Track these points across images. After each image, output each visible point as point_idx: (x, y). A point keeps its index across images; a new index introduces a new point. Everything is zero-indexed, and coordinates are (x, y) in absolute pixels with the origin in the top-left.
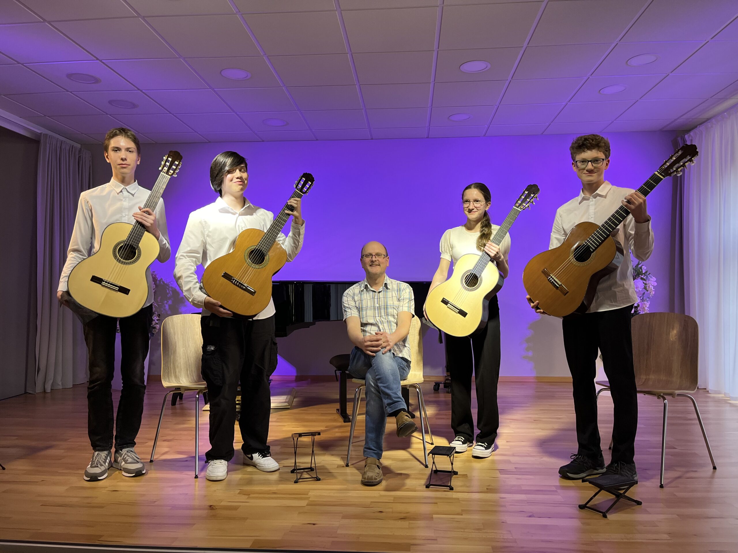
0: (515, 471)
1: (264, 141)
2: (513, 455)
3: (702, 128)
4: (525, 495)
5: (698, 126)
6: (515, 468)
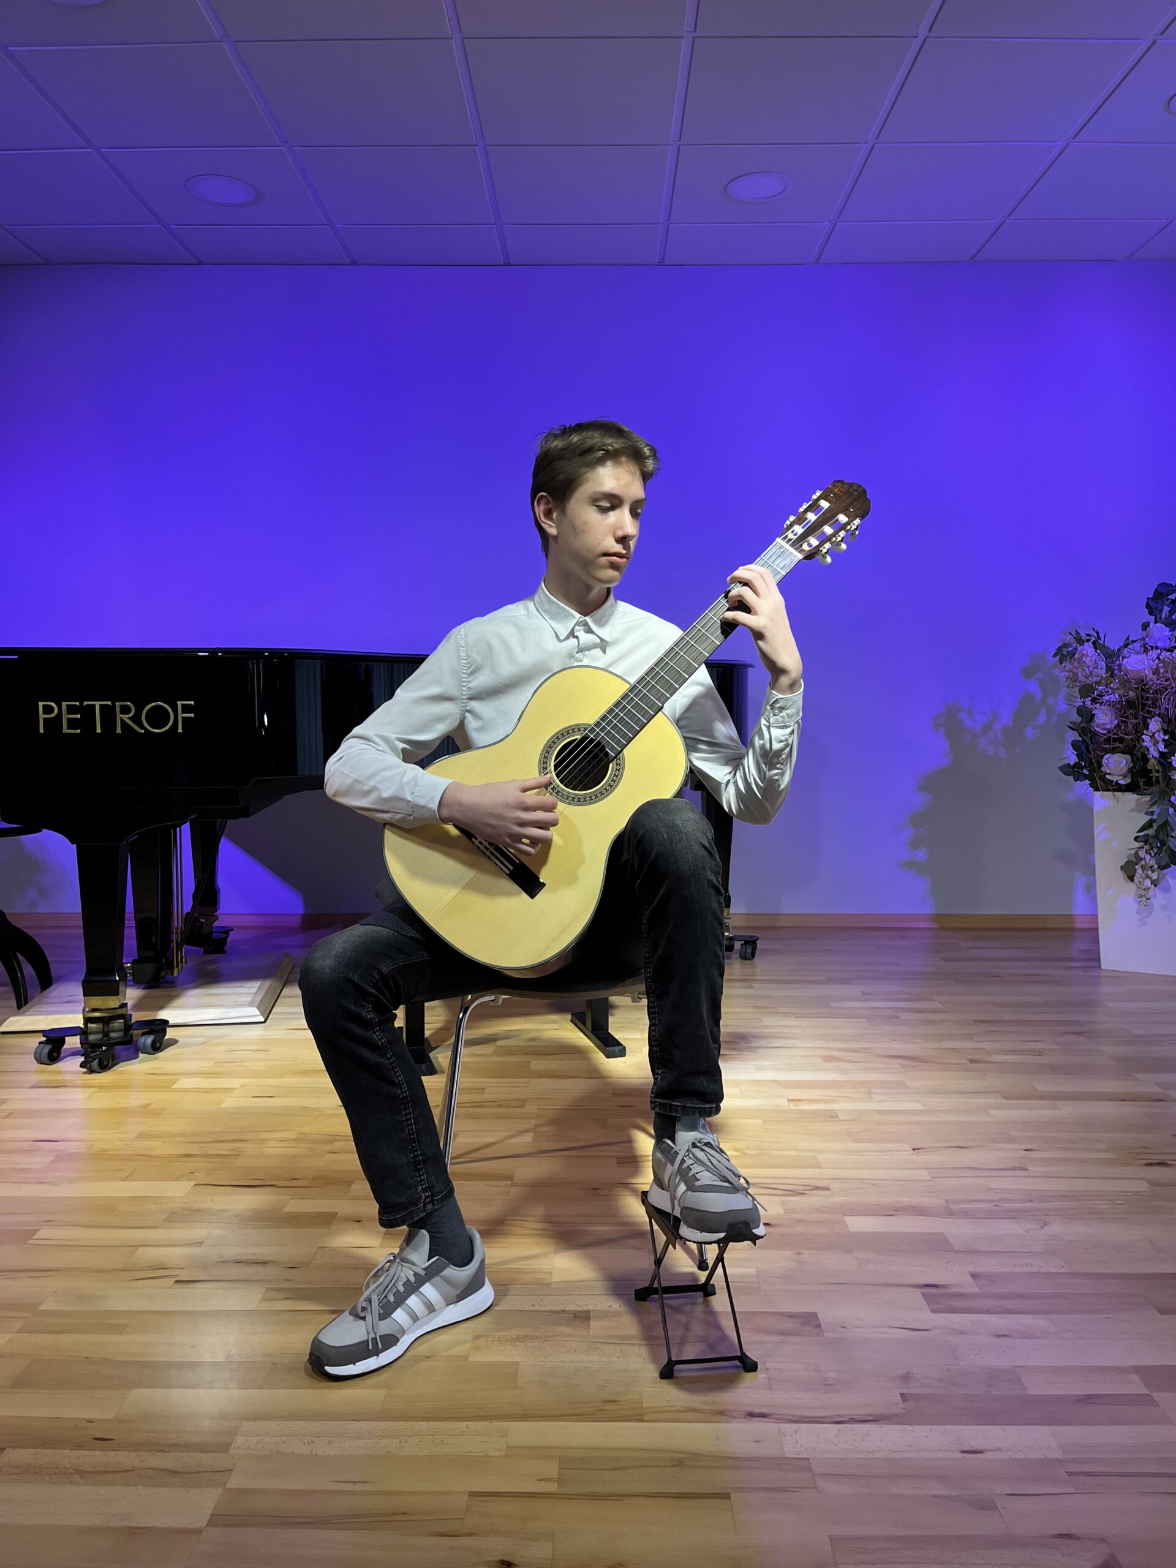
0: (977, 1290)
1: (203, 264)
2: (949, 1213)
4: (1045, 1429)
6: (974, 1276)
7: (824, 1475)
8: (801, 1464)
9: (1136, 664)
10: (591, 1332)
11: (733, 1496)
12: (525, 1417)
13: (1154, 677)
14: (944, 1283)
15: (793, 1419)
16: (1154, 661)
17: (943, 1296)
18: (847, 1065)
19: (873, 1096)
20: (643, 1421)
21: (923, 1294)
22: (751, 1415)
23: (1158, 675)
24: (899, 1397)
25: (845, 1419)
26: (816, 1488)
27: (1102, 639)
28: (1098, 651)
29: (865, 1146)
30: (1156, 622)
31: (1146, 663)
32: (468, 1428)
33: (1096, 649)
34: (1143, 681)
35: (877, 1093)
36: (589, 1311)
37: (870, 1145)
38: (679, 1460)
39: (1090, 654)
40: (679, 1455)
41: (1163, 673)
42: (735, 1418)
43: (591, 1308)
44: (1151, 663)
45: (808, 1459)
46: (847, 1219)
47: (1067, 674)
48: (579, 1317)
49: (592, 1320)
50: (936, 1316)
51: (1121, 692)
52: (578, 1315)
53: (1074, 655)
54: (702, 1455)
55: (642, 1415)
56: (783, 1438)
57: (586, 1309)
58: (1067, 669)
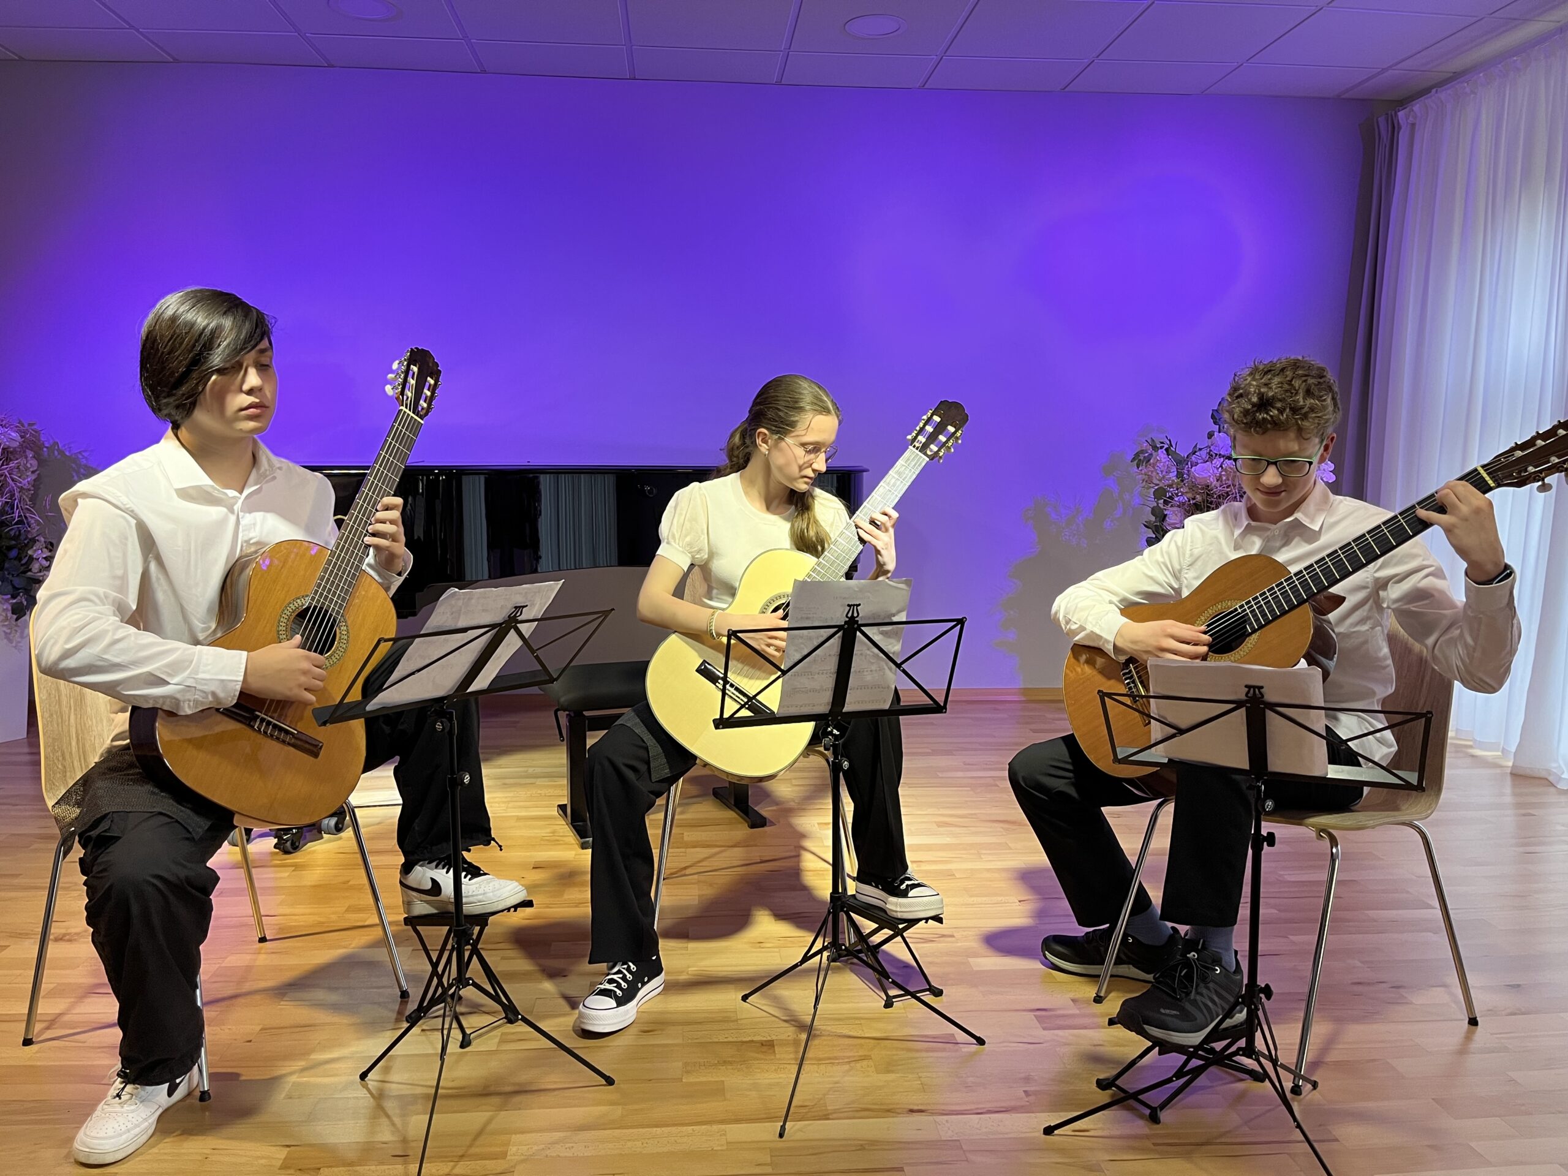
1: (333, 66)
3: (1443, 95)
5: (1434, 91)
7: (970, 1151)
8: (954, 1145)
9: (1203, 472)
10: (778, 1056)
11: (906, 1169)
12: (738, 1121)
13: (1218, 484)
14: (1052, 1007)
15: (944, 1112)
16: (1218, 469)
17: (1050, 1017)
18: (958, 830)
19: (982, 856)
20: (828, 1119)
21: (1035, 1015)
22: (912, 1111)
23: (1221, 481)
24: (1023, 1094)
25: (984, 1110)
26: (967, 1160)
27: (1174, 447)
28: (1170, 457)
29: (980, 900)
30: (1219, 432)
31: (1211, 471)
32: (693, 1131)
33: (1168, 455)
34: (1208, 486)
35: (985, 854)
36: (773, 1041)
37: (984, 899)
38: (861, 1145)
39: (1163, 460)
40: (861, 1142)
41: (1225, 480)
42: (900, 1114)
43: (774, 1038)
44: (1215, 470)
45: (959, 1140)
46: (970, 960)
47: (1144, 477)
48: (766, 1045)
49: (776, 1047)
50: (1046, 1032)
51: (1190, 495)
52: (764, 1043)
53: (1149, 460)
54: (877, 1141)
55: (828, 1114)
56: (939, 1127)
57: (769, 1038)
58: (1143, 472)
